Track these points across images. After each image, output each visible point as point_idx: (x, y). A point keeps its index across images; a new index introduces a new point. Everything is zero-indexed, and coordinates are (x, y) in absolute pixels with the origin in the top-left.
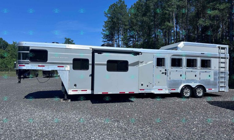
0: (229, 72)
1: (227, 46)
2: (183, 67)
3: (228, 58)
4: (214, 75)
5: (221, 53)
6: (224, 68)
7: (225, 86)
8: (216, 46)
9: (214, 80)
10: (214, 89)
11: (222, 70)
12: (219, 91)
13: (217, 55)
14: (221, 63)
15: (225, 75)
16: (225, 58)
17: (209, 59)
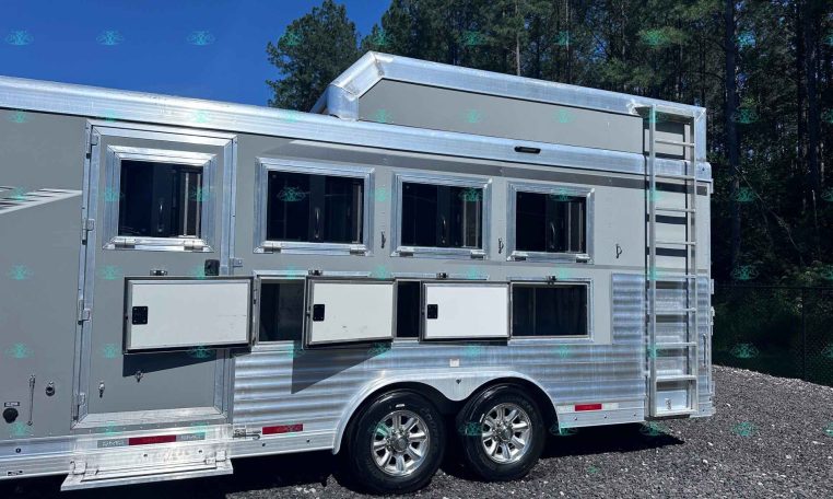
0: (711, 283)
1: (698, 113)
2: (370, 246)
3: (702, 191)
4: (616, 302)
5: (658, 155)
6: (683, 253)
7: (692, 382)
8: (623, 103)
9: (616, 337)
10: (614, 406)
11: (669, 268)
12: (651, 418)
13: (631, 162)
14: (661, 219)
15: (687, 304)
16: (684, 189)
17: (576, 194)
